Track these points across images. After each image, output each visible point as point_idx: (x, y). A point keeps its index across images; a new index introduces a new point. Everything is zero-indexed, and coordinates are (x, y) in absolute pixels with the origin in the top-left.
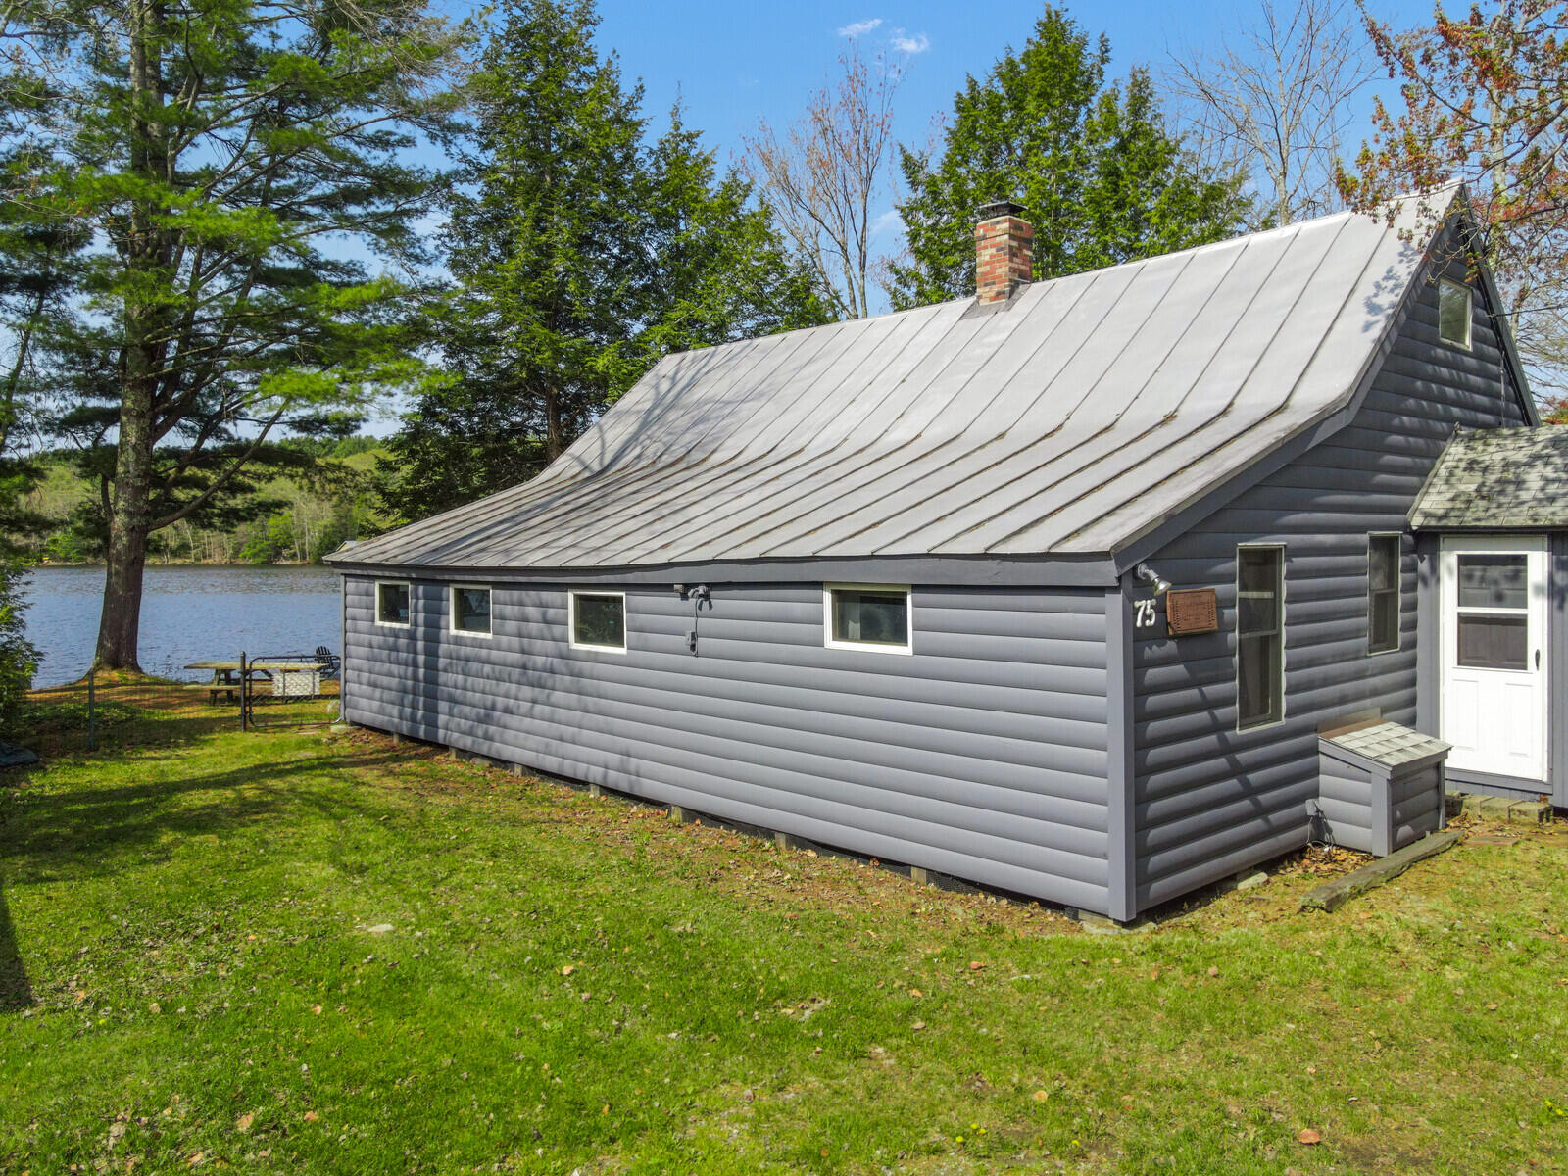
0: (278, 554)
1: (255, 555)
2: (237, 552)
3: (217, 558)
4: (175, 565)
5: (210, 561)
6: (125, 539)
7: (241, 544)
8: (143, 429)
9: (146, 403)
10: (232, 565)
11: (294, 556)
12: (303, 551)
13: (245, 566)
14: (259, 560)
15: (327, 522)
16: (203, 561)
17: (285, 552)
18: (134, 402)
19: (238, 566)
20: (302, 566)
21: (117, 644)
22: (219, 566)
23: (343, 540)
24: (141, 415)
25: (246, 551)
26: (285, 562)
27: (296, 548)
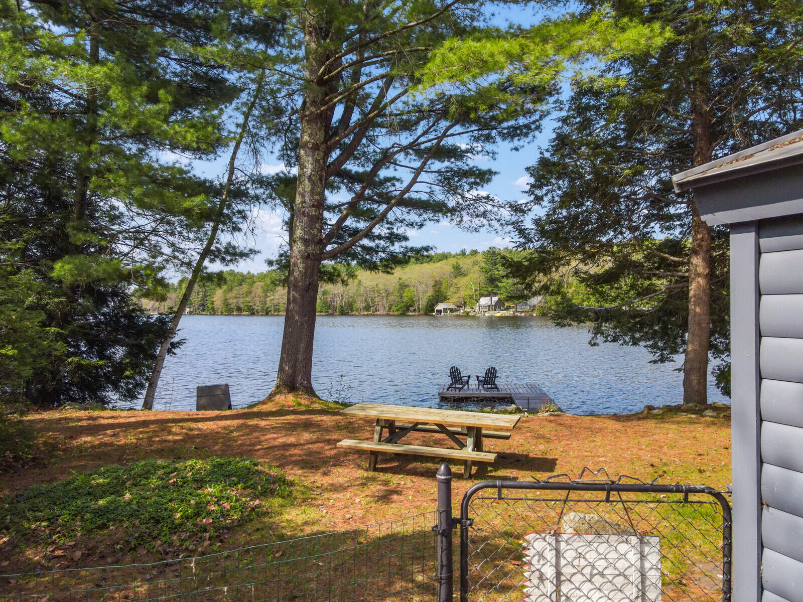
0: (408, 310)
1: (398, 310)
2: (390, 309)
3: (381, 312)
4: (364, 315)
5: (378, 313)
6: (301, 266)
7: (392, 305)
8: (317, 161)
9: (320, 136)
10: (388, 315)
11: (415, 310)
12: (419, 308)
13: (394, 315)
14: (399, 312)
15: (430, 294)
16: (376, 313)
17: (411, 309)
18: (310, 135)
19: (390, 315)
20: (419, 315)
21: (294, 367)
22: (383, 315)
23: (437, 303)
24: (316, 147)
25: (394, 308)
26: (411, 314)
27: (416, 307)
